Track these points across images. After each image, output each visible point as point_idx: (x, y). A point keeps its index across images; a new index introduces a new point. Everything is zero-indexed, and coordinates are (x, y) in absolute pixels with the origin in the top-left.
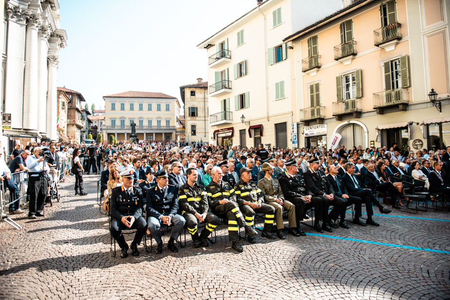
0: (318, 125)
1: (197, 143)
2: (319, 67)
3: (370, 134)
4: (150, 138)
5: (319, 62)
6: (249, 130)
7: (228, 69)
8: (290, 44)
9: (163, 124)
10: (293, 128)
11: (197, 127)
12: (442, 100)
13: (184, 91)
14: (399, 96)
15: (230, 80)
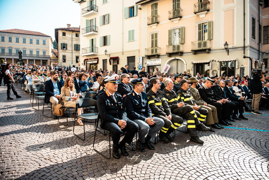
0: (156, 59)
1: (66, 68)
2: (158, 23)
3: (187, 65)
4: (31, 63)
5: (158, 19)
6: (110, 60)
7: (95, 18)
8: (139, 6)
9: (41, 53)
10: (139, 60)
11: (67, 57)
12: (230, 49)
13: (58, 32)
14: (205, 45)
15: (96, 26)
